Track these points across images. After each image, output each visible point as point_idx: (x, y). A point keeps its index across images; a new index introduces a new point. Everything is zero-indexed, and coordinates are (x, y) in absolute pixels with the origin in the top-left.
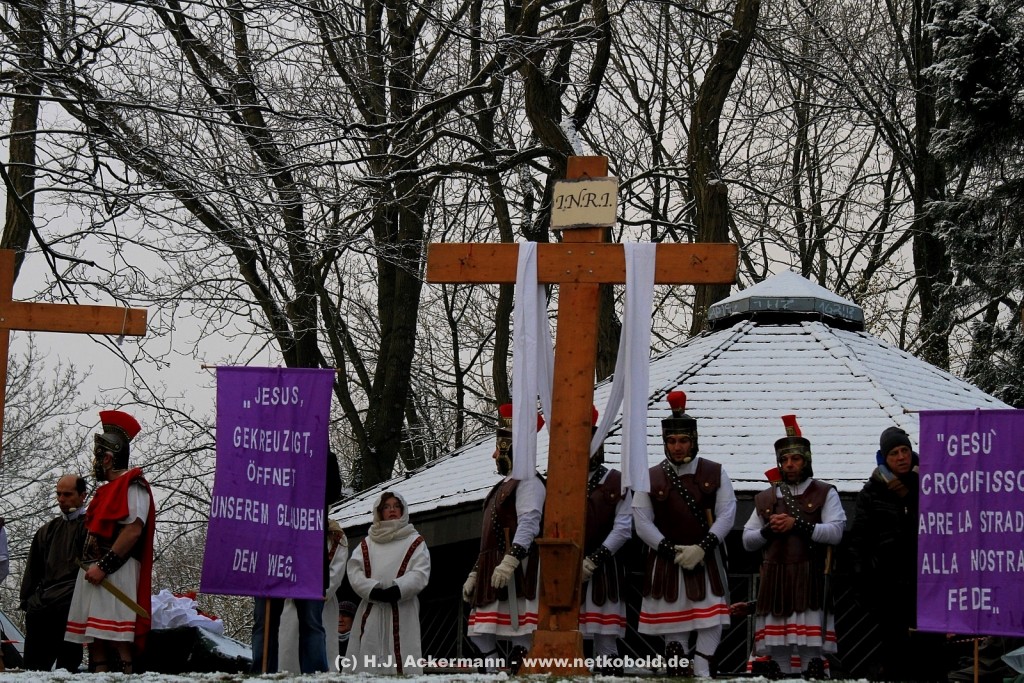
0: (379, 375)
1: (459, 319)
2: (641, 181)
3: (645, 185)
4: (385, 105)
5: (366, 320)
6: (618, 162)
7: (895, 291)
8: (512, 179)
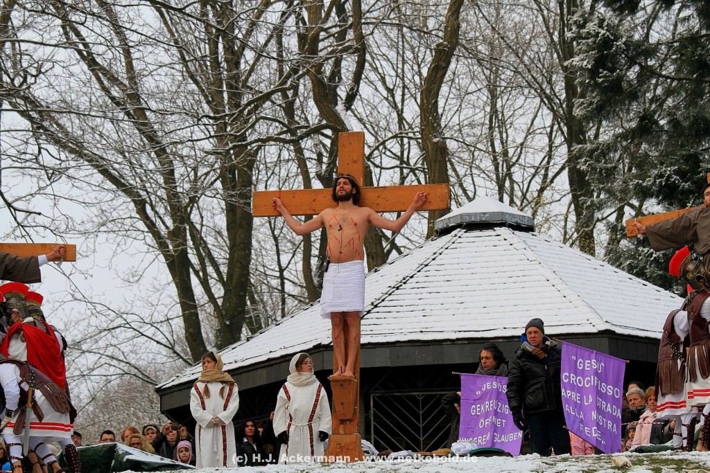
0: (230, 274)
1: (279, 236)
2: (391, 140)
3: (394, 142)
4: (223, 101)
5: (220, 239)
6: (376, 129)
7: (559, 202)
8: (307, 144)
